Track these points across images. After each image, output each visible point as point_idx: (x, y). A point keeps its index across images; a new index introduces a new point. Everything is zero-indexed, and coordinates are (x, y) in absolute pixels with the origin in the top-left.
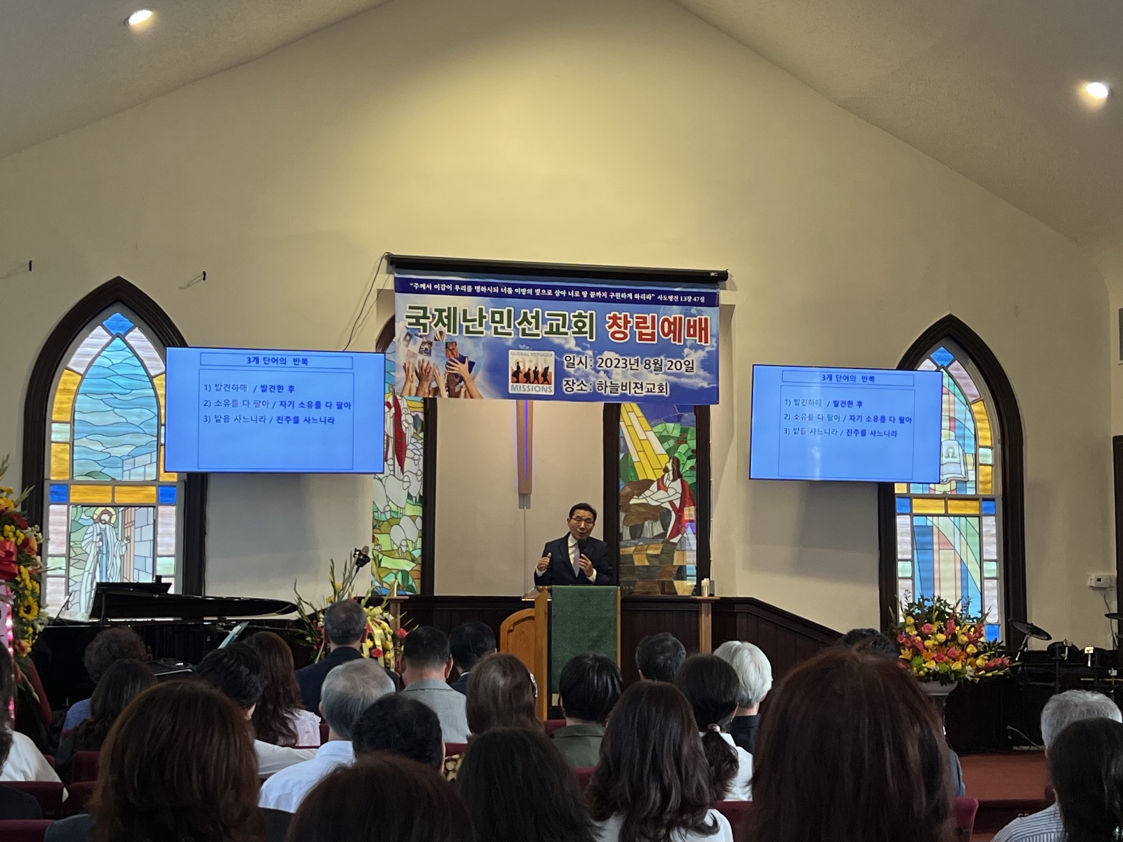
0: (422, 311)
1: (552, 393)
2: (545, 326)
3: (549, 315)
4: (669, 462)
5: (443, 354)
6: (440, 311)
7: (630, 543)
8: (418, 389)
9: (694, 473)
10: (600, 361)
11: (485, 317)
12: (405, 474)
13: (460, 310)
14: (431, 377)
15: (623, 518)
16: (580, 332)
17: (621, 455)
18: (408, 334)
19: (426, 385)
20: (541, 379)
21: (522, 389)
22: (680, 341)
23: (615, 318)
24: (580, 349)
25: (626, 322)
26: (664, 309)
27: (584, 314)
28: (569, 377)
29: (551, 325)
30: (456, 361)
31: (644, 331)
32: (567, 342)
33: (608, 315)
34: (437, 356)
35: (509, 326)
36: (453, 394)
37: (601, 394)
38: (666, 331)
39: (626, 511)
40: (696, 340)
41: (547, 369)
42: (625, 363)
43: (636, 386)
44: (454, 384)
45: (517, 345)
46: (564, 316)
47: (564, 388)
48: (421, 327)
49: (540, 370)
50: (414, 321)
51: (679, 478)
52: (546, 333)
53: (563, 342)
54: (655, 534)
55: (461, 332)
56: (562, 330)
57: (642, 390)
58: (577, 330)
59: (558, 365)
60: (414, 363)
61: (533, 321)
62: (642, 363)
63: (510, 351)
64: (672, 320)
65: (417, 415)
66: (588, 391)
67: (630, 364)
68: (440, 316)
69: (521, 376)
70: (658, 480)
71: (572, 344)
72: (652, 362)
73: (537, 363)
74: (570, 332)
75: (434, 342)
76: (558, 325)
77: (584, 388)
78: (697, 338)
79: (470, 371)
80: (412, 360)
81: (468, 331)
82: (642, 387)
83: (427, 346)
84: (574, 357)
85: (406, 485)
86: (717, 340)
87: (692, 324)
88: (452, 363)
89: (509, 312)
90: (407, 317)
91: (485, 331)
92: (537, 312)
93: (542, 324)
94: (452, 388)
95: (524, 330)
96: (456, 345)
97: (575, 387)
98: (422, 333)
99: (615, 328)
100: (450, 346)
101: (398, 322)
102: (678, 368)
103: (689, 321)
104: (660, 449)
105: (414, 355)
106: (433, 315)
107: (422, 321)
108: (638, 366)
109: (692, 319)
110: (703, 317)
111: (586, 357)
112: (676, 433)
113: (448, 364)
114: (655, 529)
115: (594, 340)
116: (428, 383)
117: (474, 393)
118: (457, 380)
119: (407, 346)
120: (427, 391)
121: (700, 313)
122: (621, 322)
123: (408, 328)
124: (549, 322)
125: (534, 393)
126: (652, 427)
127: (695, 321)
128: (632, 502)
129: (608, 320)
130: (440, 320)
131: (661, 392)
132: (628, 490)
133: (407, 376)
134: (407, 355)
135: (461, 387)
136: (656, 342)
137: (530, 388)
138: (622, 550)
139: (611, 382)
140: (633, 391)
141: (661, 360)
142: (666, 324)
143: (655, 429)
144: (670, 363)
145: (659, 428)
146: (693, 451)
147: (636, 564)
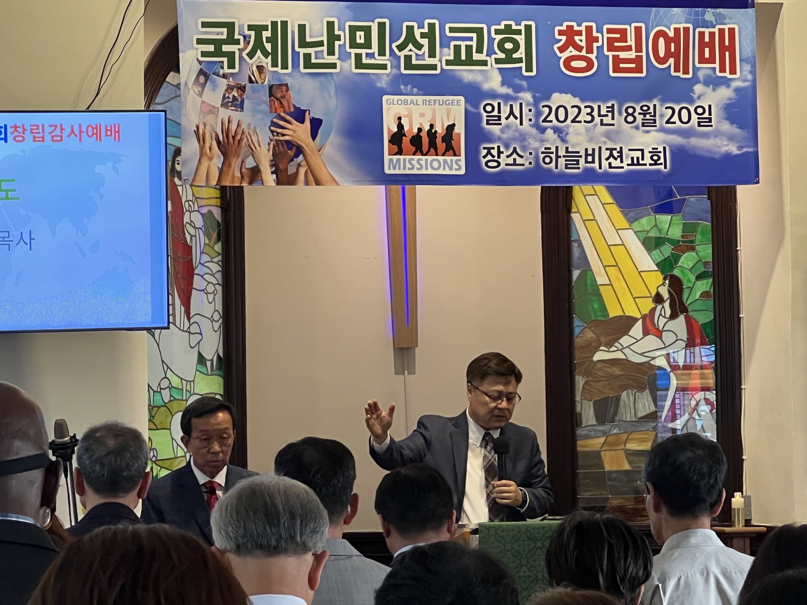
0: (225, 30)
1: (462, 172)
2: (446, 50)
3: (452, 30)
4: (663, 284)
5: (265, 107)
6: (258, 29)
7: (595, 430)
8: (221, 171)
9: (710, 303)
10: (547, 110)
11: (338, 38)
12: (192, 321)
13: (293, 26)
14: (244, 150)
15: (581, 387)
16: (509, 59)
17: (576, 274)
18: (201, 72)
19: (236, 164)
20: (441, 146)
21: (408, 165)
22: (686, 72)
23: (570, 33)
24: (510, 91)
25: (591, 40)
26: (657, 14)
27: (514, 27)
28: (490, 140)
29: (457, 49)
30: (288, 118)
31: (623, 55)
32: (487, 79)
33: (557, 29)
34: (255, 111)
35: (382, 53)
36: (285, 179)
37: (550, 170)
38: (662, 53)
39: (586, 374)
40: (715, 68)
41: (451, 128)
42: (590, 114)
43: (611, 155)
44: (285, 161)
45: (398, 86)
46: (479, 32)
47: (484, 161)
48: (225, 60)
49: (440, 129)
50: (211, 48)
51: (682, 312)
52: (448, 63)
53: (479, 78)
54: (640, 415)
55: (296, 65)
56: (476, 57)
57: (622, 162)
58: (503, 56)
59: (471, 120)
60: (214, 126)
61: (425, 42)
62: (620, 113)
63: (385, 98)
64: (671, 34)
65: (210, 212)
66: (527, 164)
67: (600, 115)
68: (258, 37)
69: (406, 141)
70: (644, 317)
71: (494, 82)
72: (638, 110)
73: (434, 118)
74: (491, 60)
75: (248, 85)
76: (469, 48)
77: (519, 161)
78: (717, 66)
79: (314, 135)
80: (210, 119)
81: (308, 64)
82: (621, 157)
83: (235, 93)
84: (499, 104)
85: (195, 339)
86: (754, 66)
87: (707, 39)
88: (282, 123)
89: (381, 26)
90: (200, 41)
91: (338, 63)
92: (432, 26)
93: (441, 46)
94: (281, 167)
95: (408, 58)
96: (288, 90)
97: (503, 160)
98: (226, 70)
99: (571, 51)
100: (278, 92)
101: (183, 52)
102: (685, 119)
103: (702, 34)
104: (646, 261)
105: (212, 110)
106: (244, 37)
107: (226, 48)
108: (613, 119)
109: (707, 31)
110: (726, 27)
111: (521, 104)
112: (676, 233)
113: (274, 124)
114: (640, 406)
115: (534, 73)
116: (240, 160)
117: (322, 174)
118: (291, 153)
119: (200, 95)
120: (238, 174)
121: (721, 20)
122: (581, 40)
123: (200, 62)
124: (453, 43)
125: (430, 171)
126: (631, 221)
127: (712, 35)
128: (598, 356)
129: (557, 37)
130: (259, 45)
131: (656, 164)
132: (590, 335)
133: (202, 148)
134: (201, 111)
135: (299, 165)
136: (644, 74)
137: (423, 163)
138: (579, 443)
139: (567, 148)
140: (605, 164)
141: (655, 106)
142: (661, 41)
143: (637, 226)
144: (670, 111)
145: (645, 223)
146: (706, 264)
147: (607, 468)
